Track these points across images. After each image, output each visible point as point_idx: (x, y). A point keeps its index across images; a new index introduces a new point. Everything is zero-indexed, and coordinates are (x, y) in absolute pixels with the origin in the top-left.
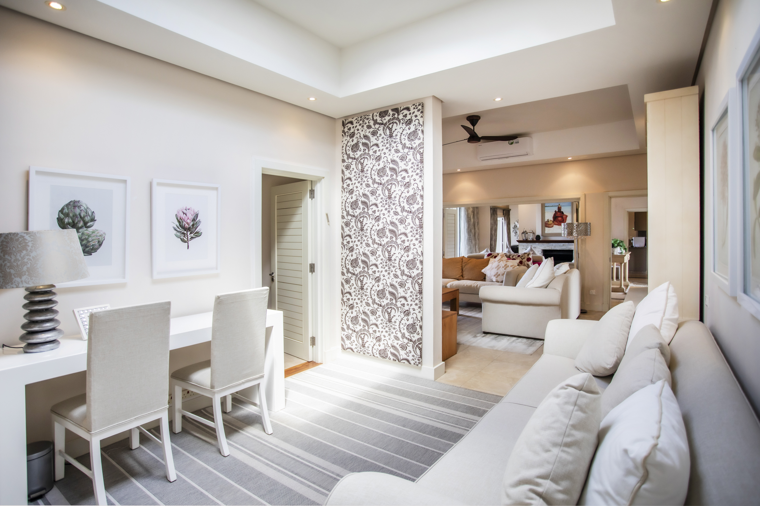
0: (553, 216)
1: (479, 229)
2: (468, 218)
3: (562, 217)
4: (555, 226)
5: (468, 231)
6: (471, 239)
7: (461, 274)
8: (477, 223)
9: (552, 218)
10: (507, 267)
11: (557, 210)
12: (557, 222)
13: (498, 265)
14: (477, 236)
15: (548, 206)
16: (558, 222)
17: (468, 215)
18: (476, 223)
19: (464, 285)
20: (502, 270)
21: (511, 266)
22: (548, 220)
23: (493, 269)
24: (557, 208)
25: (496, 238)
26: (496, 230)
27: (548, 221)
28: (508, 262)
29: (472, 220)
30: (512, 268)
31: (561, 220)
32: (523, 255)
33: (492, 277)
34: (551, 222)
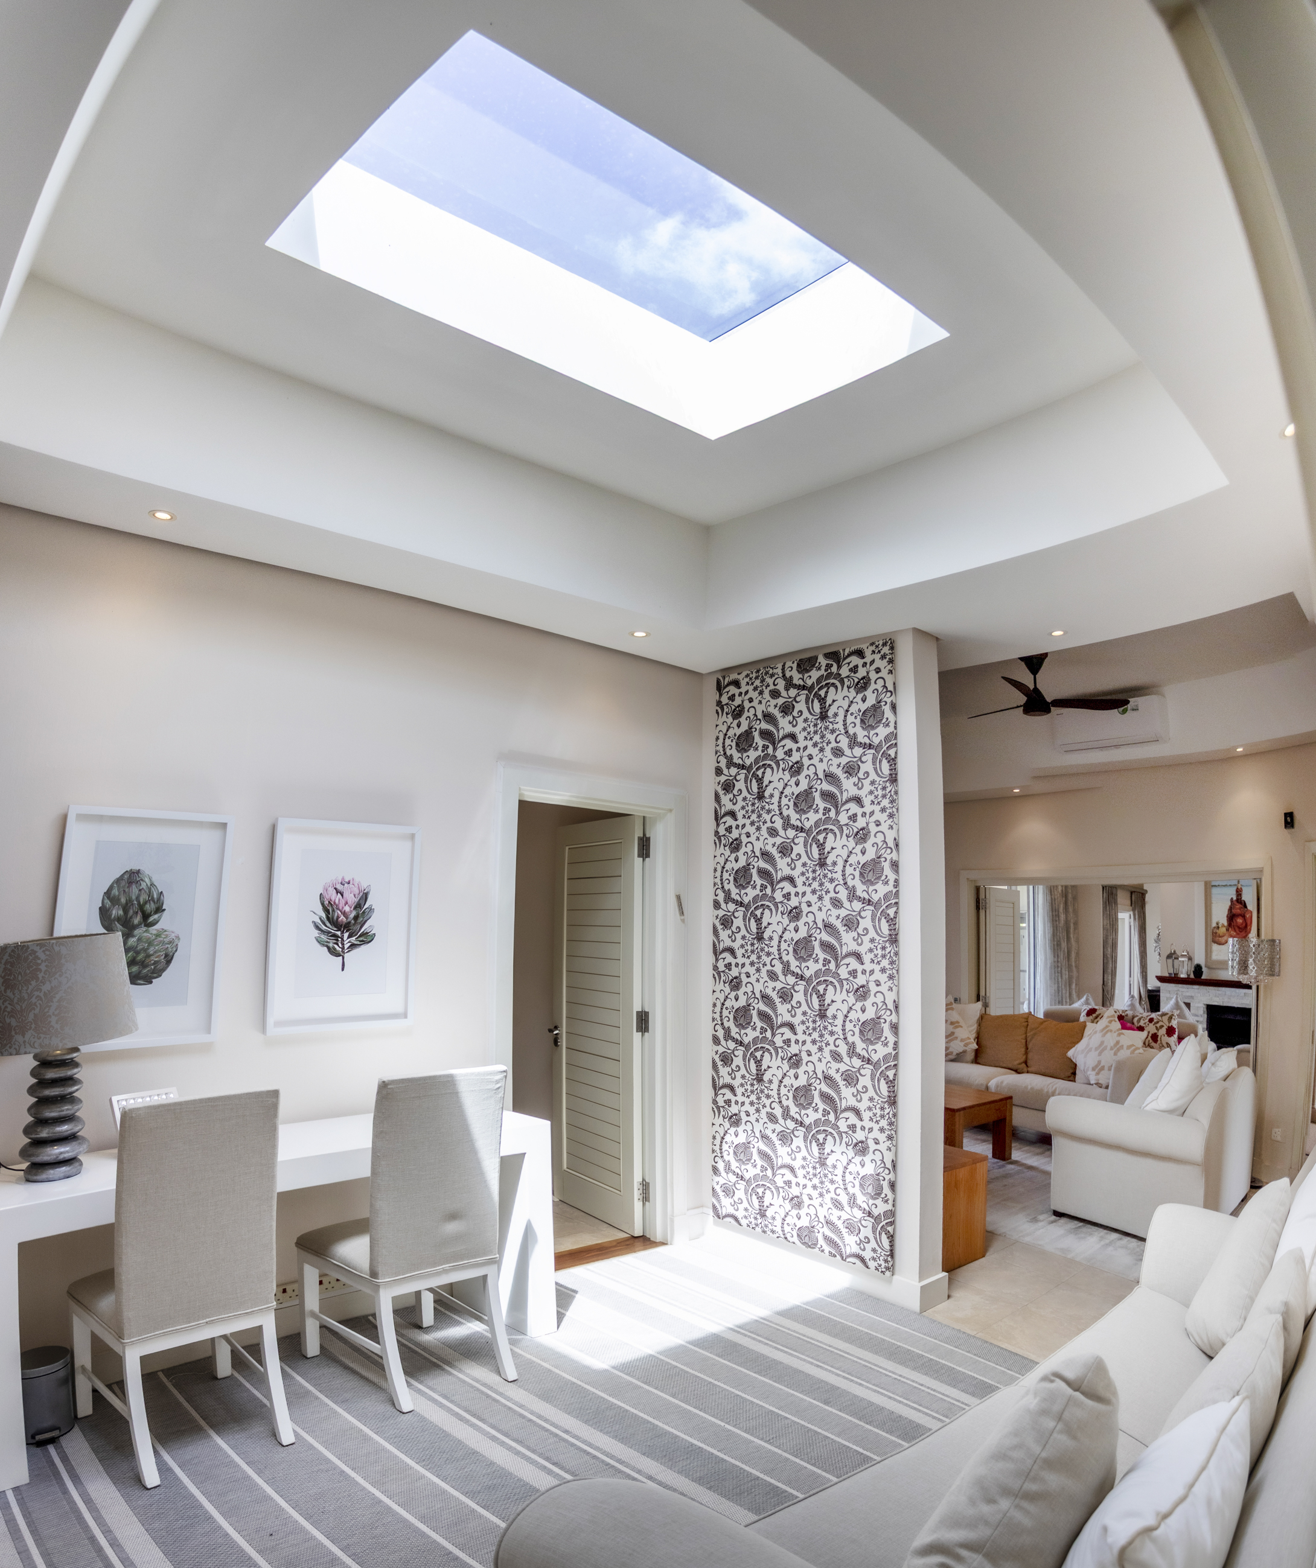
1: (1077, 941)
2: (1052, 912)
3: (1244, 916)
4: (1229, 940)
5: (1054, 945)
6: (1060, 965)
7: (1024, 1057)
8: (1074, 924)
9: (1226, 918)
10: (1118, 1050)
11: (1235, 898)
12: (1235, 931)
13: (1102, 1043)
14: (1073, 960)
15: (1217, 885)
16: (1236, 928)
17: (1052, 904)
18: (1072, 925)
19: (1026, 1087)
20: (1108, 1058)
21: (1129, 1047)
22: (1217, 924)
23: (1090, 1050)
24: (1235, 893)
25: (1115, 968)
26: (1114, 946)
27: (1218, 927)
28: (1122, 1036)
29: (1062, 917)
30: (1129, 1052)
31: (1242, 924)
32: (1160, 1018)
33: (1089, 1073)
34: (1223, 930)
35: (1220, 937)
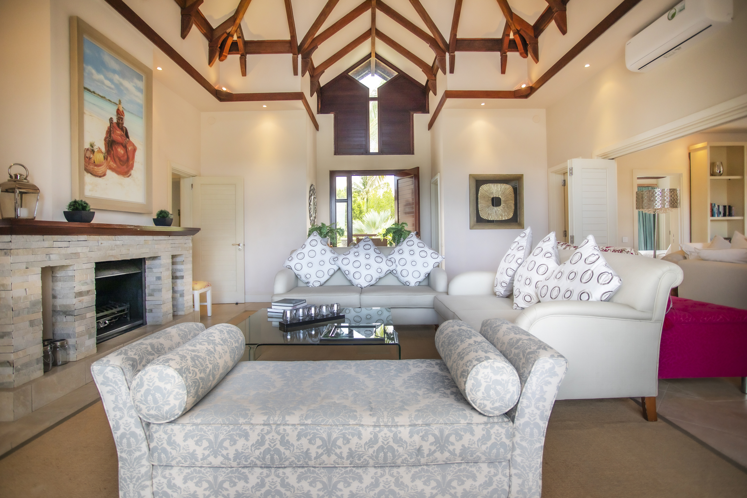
0: (104, 135)
3: (125, 147)
4: (109, 173)
9: (103, 142)
11: (115, 120)
12: (115, 162)
15: (92, 90)
16: (117, 159)
22: (92, 146)
24: (116, 114)
27: (93, 151)
31: (123, 156)
34: (99, 157)
35: (96, 166)
